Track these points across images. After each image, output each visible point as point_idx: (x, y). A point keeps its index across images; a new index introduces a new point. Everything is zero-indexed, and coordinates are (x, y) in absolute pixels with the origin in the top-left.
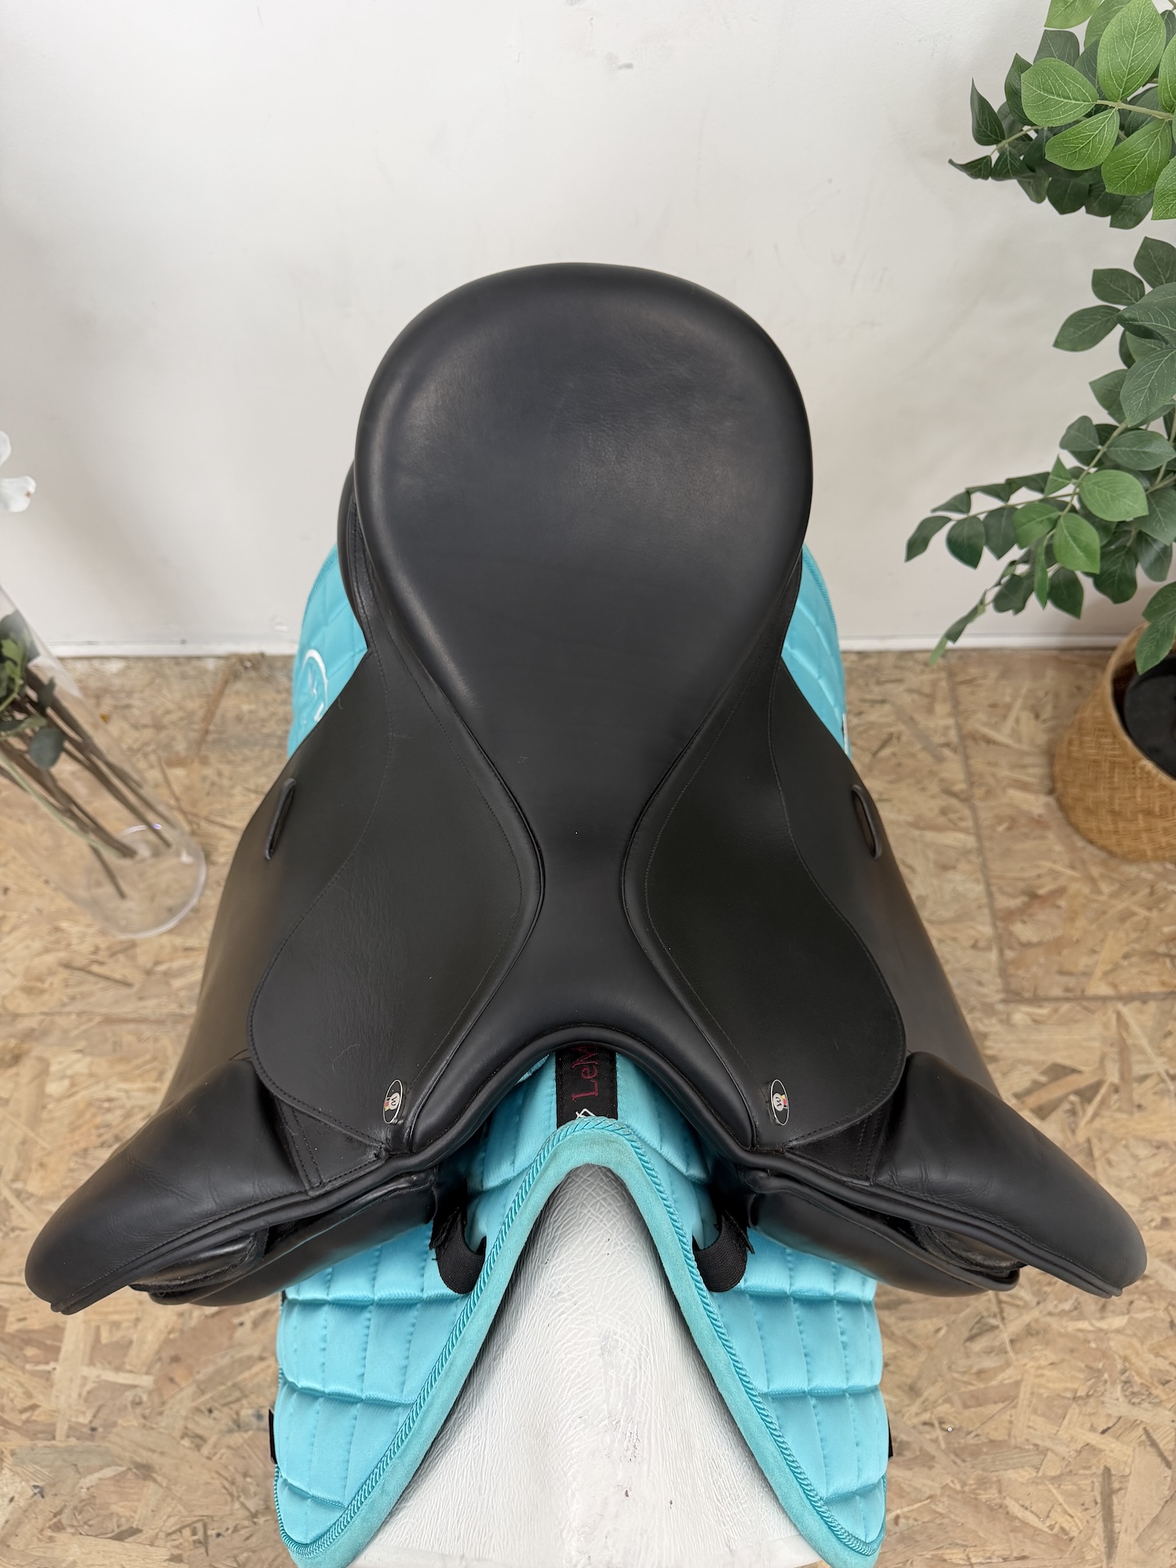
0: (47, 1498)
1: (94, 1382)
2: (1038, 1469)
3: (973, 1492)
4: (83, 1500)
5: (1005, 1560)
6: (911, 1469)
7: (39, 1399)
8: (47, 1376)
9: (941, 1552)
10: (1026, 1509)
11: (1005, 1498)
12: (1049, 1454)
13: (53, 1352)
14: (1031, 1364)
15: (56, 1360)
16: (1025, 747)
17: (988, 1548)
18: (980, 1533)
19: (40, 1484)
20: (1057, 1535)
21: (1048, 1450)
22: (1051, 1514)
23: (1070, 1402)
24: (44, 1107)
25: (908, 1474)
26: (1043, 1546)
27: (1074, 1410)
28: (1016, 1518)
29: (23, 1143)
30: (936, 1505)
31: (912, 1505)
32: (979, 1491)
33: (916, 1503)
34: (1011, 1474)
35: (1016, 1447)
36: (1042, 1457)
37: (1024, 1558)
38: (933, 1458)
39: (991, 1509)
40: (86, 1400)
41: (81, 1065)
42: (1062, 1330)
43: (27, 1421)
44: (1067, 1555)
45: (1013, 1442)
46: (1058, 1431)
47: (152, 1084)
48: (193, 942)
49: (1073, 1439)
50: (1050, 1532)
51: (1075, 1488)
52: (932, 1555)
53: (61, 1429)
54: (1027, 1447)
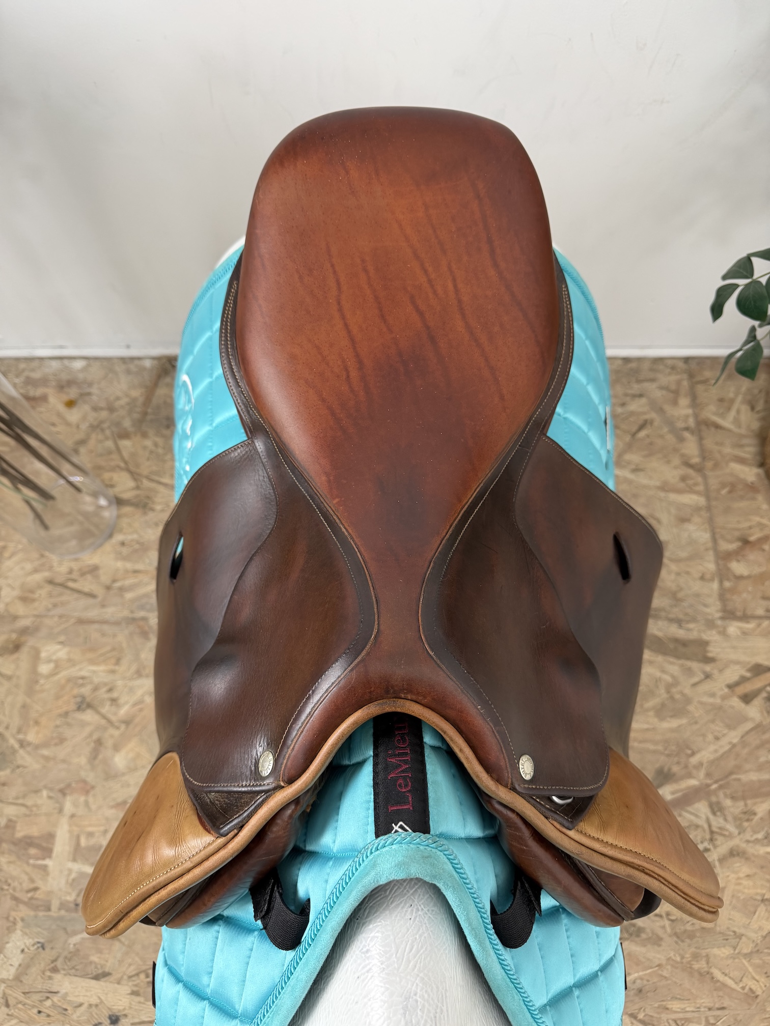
0: (48, 950)
1: (77, 872)
2: (735, 948)
3: (689, 962)
4: (70, 953)
5: (710, 1009)
6: (645, 946)
7: (39, 883)
8: (44, 868)
9: (664, 1003)
10: (726, 975)
11: (711, 967)
12: (744, 939)
13: (47, 852)
14: (733, 876)
15: (50, 857)
16: (743, 431)
17: (698, 1001)
18: (694, 991)
19: (42, 940)
20: (746, 994)
21: (743, 935)
22: (745, 979)
23: (759, 903)
24: (37, 682)
25: (643, 950)
26: (736, 1001)
27: (762, 909)
28: (718, 981)
29: (24, 706)
30: (662, 971)
31: (646, 970)
32: (692, 963)
33: (649, 969)
34: (716, 951)
35: (720, 933)
36: (738, 940)
37: (723, 1008)
38: (661, 939)
39: (701, 974)
40: (71, 885)
41: (62, 653)
42: (756, 853)
43: (31, 898)
44: (753, 1007)
45: (718, 929)
46: (750, 922)
47: (111, 667)
48: (139, 566)
49: (760, 928)
50: (741, 991)
51: (761, 962)
52: (659, 1005)
53: (55, 904)
54: (729, 933)
